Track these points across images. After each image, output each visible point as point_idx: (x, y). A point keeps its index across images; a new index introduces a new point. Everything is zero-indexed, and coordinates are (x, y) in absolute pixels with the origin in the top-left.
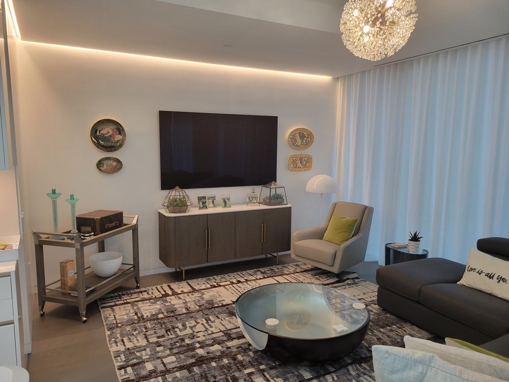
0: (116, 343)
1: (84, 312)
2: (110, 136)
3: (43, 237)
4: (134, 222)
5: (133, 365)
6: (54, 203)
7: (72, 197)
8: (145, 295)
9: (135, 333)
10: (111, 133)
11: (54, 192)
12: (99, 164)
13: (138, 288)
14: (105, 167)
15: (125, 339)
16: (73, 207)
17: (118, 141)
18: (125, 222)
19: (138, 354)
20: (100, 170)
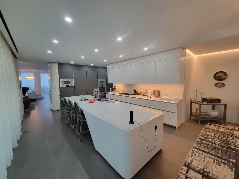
0: (204, 131)
1: (200, 122)
2: (221, 76)
3: (193, 101)
4: (225, 103)
5: (204, 137)
6: (196, 93)
7: (202, 92)
8: (225, 127)
9: (212, 132)
10: (221, 75)
11: (197, 91)
12: (216, 85)
13: (225, 124)
14: (218, 85)
15: (208, 132)
16: (202, 95)
17: (224, 78)
18: (221, 102)
19: (209, 136)
20: (216, 86)
